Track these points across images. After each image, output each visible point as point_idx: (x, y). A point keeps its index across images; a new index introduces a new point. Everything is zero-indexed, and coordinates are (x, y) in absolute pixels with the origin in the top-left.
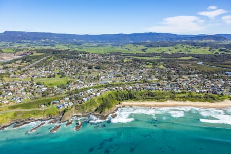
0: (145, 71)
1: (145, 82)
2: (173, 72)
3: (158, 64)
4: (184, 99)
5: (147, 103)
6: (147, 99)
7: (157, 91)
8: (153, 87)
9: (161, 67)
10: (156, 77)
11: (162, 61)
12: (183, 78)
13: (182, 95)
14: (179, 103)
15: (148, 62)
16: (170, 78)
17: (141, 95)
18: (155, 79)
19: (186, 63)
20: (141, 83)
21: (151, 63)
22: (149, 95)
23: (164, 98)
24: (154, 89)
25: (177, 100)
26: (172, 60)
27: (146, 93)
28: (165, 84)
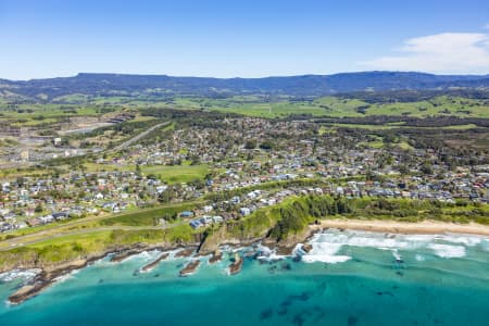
0: (368, 155)
1: (371, 178)
2: (434, 157)
3: (397, 139)
4: (464, 218)
5: (377, 224)
6: (378, 215)
7: (399, 198)
8: (389, 191)
9: (404, 146)
10: (394, 168)
11: (405, 133)
12: (459, 172)
13: (456, 210)
14: (451, 226)
15: (372, 136)
16: (427, 172)
17: (363, 205)
18: (392, 173)
19: (462, 138)
20: (361, 180)
21: (380, 138)
22: (381, 207)
23: (415, 214)
24: (391, 195)
25: (446, 221)
26: (428, 132)
27: (373, 203)
28: (416, 184)
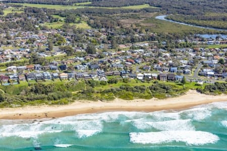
0: (41, 38)
1: (35, 60)
2: (103, 36)
3: (78, 19)
5: (29, 110)
6: (31, 101)
7: (57, 81)
8: (47, 74)
9: (83, 26)
10: (62, 50)
11: (89, 12)
12: (119, 50)
13: (108, 87)
15: (55, 17)
16: (90, 51)
17: (17, 92)
18: (59, 54)
20: (23, 64)
21: (62, 19)
22: (36, 91)
23: (68, 96)
24: (52, 78)
27: (30, 88)
28: (78, 65)
